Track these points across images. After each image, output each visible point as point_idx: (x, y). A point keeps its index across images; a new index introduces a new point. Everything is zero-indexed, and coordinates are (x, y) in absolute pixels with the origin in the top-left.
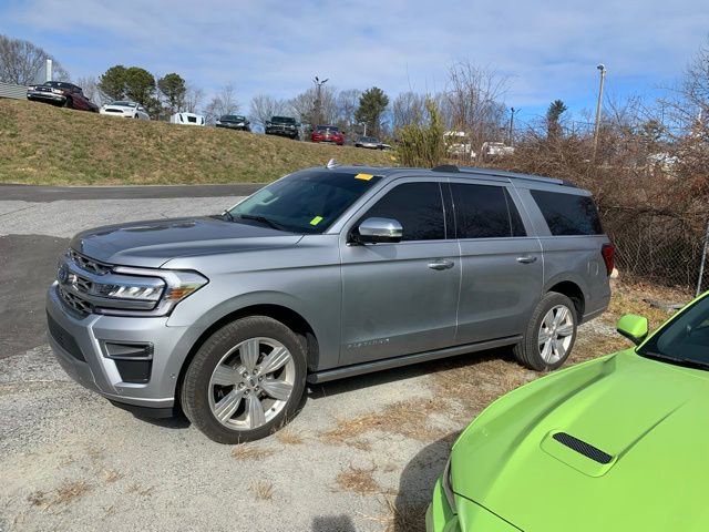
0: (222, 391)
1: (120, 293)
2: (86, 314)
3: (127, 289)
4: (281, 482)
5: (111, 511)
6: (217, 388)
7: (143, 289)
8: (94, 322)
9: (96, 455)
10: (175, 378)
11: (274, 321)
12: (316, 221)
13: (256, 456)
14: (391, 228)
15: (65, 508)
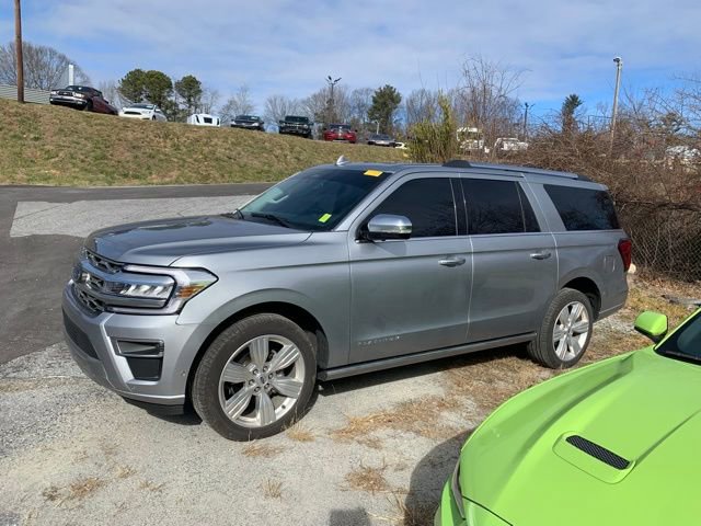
0: (232, 389)
1: (131, 291)
2: (99, 312)
3: (138, 287)
4: (291, 480)
5: (123, 508)
6: (227, 385)
7: (153, 287)
8: (106, 320)
9: (109, 451)
10: (185, 375)
11: (284, 318)
12: (325, 218)
13: (267, 453)
14: (400, 225)
15: (78, 503)
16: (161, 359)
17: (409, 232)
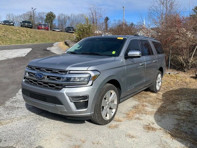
8: (65, 91)
10: (94, 106)
16: (88, 101)
17: (141, 55)
